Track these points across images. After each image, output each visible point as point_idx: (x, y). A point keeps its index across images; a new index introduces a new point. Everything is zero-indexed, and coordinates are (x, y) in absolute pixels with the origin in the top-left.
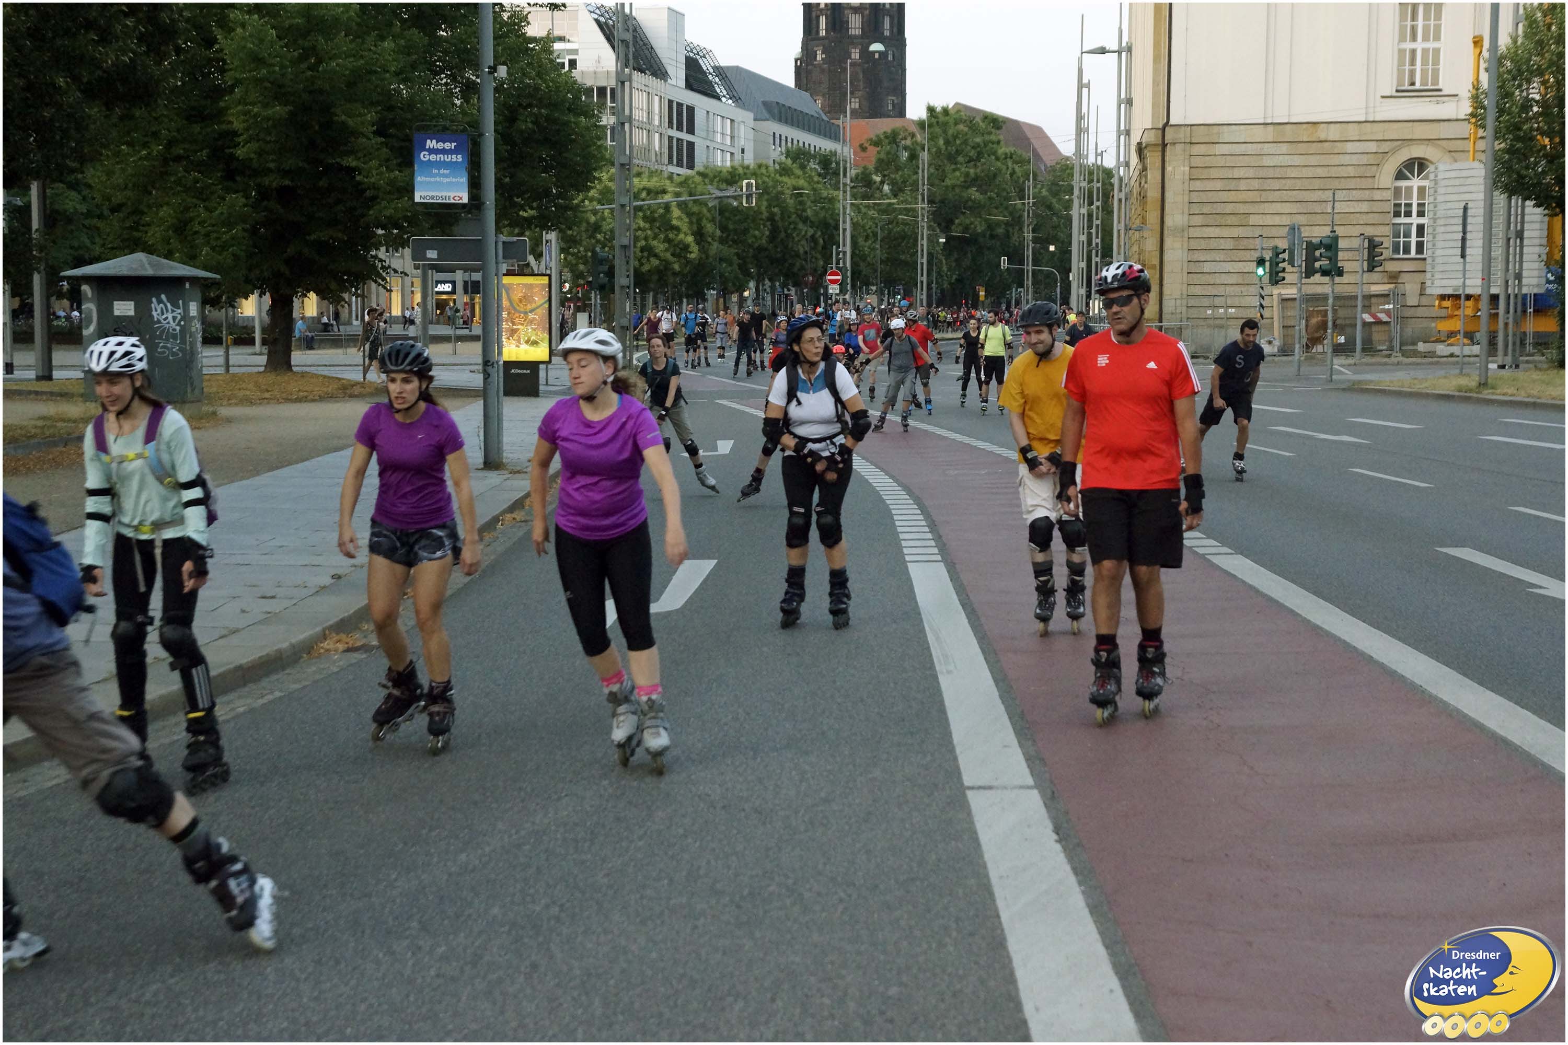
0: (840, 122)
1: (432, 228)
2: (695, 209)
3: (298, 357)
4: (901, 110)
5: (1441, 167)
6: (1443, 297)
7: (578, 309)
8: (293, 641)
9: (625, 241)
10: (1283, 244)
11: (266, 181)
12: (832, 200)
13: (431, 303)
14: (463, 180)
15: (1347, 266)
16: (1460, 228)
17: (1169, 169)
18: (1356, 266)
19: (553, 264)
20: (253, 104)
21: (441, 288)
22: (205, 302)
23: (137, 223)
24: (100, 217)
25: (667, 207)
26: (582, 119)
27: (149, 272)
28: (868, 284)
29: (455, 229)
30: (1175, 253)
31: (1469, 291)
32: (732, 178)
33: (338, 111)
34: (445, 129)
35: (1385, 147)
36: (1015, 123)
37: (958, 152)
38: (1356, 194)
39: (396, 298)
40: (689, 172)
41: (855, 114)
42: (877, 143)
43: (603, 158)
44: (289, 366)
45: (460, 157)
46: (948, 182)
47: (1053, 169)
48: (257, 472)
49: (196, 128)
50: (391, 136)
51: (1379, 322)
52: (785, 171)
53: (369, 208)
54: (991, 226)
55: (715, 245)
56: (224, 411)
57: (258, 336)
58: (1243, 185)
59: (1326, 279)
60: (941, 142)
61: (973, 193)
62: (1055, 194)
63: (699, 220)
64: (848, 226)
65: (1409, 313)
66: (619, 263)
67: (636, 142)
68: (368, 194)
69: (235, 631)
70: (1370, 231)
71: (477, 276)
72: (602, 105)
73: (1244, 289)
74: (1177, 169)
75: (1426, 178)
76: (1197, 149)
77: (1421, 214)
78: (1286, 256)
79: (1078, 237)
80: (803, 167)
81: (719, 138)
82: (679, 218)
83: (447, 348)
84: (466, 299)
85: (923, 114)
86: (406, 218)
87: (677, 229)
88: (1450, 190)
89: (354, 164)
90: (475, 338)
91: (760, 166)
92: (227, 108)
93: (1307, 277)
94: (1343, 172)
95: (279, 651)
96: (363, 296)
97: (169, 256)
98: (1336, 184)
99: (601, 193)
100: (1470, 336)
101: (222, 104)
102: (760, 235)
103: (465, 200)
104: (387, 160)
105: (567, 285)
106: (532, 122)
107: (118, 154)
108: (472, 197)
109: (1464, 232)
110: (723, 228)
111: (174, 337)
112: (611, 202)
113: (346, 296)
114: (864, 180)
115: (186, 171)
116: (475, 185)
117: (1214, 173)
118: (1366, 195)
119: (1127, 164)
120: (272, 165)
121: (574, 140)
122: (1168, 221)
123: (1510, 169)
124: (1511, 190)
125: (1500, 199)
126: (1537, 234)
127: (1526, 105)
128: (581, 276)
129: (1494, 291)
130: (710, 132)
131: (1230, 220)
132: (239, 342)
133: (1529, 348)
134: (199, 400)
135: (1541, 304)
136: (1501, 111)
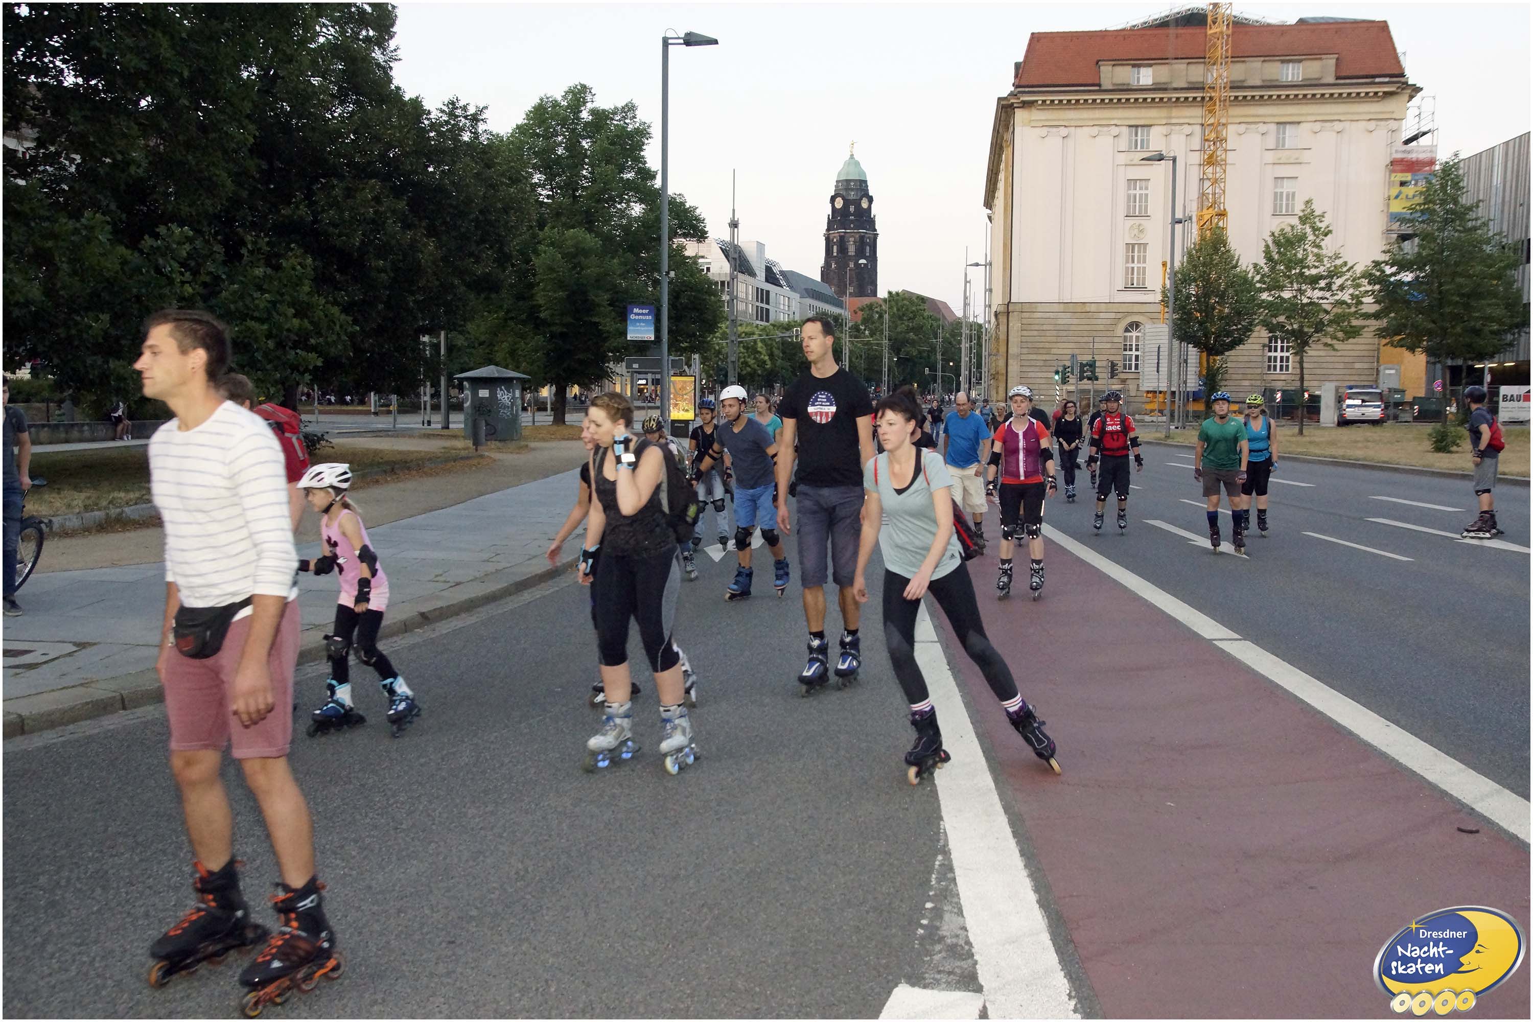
0: (843, 299)
1: (636, 352)
2: (769, 342)
3: (569, 417)
4: (874, 293)
5: (1147, 326)
6: (1148, 392)
9: (733, 359)
10: (1068, 364)
11: (554, 329)
13: (635, 389)
14: (652, 328)
15: (1100, 375)
16: (1156, 357)
17: (1011, 325)
19: (697, 370)
20: (549, 291)
21: (640, 382)
22: (524, 389)
23: (491, 350)
24: (473, 347)
26: (713, 297)
27: (496, 375)
29: (648, 353)
30: (1014, 367)
31: (1161, 389)
32: (788, 327)
33: (590, 294)
35: (1119, 316)
36: (933, 301)
37: (904, 315)
38: (1105, 339)
40: (766, 324)
41: (851, 294)
42: (862, 310)
43: (723, 317)
44: (564, 422)
45: (650, 317)
46: (899, 330)
47: (952, 324)
49: (521, 303)
50: (616, 306)
53: (606, 342)
54: (920, 352)
55: (779, 362)
56: (532, 445)
57: (549, 406)
58: (1048, 333)
59: (1090, 382)
60: (895, 309)
61: (911, 335)
62: (953, 337)
63: (771, 348)
64: (847, 351)
65: (1132, 399)
66: (730, 370)
67: (740, 308)
68: (604, 335)
69: (535, 557)
70: (1112, 358)
71: (658, 376)
72: (722, 291)
73: (1048, 386)
74: (1015, 325)
75: (1140, 331)
76: (1025, 315)
77: (1137, 350)
79: (964, 359)
81: (782, 307)
82: (761, 347)
84: (653, 388)
85: (886, 295)
86: (623, 347)
87: (760, 353)
88: (1151, 338)
89: (598, 320)
90: (657, 408)
92: (536, 293)
93: (1080, 380)
94: (1098, 328)
96: (601, 386)
97: (506, 367)
98: (1094, 334)
99: (722, 334)
100: (1161, 412)
101: (534, 292)
103: (653, 339)
104: (614, 318)
105: (704, 381)
106: (687, 299)
107: (483, 316)
108: (656, 337)
109: (1158, 359)
110: (784, 353)
111: (508, 407)
112: (727, 339)
114: (856, 328)
115: (515, 325)
116: (658, 331)
117: (1033, 327)
118: (1109, 339)
119: (989, 322)
120: (557, 321)
121: (708, 308)
122: (1010, 351)
123: (1180, 329)
124: (1181, 339)
125: (1176, 343)
126: (1194, 361)
127: (1189, 296)
128: (711, 376)
129: (1173, 389)
130: (777, 303)
131: (1041, 351)
132: (539, 409)
133: (1190, 419)
134: (519, 439)
135: (1196, 397)
136: (1176, 300)
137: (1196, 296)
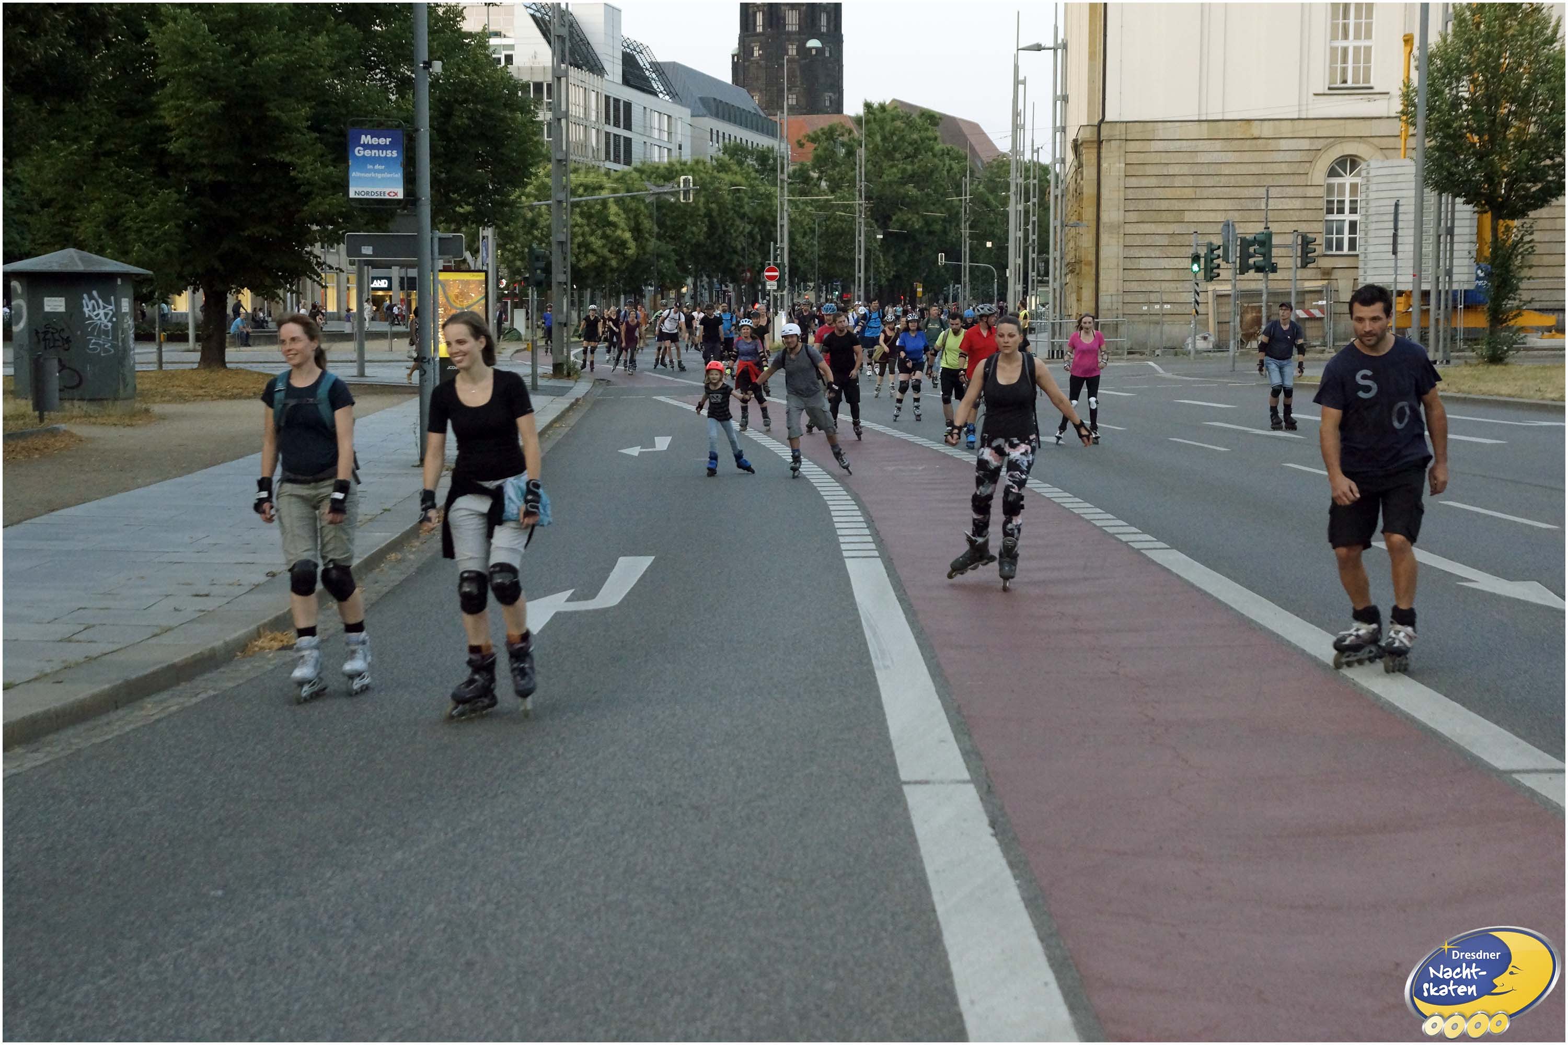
0: (777, 119)
1: (367, 224)
2: (633, 205)
3: (233, 354)
4: (838, 107)
5: (1373, 164)
7: (516, 306)
8: (228, 639)
9: (563, 238)
10: (1217, 241)
11: (198, 176)
12: (769, 197)
14: (399, 175)
15: (1281, 263)
16: (1392, 225)
17: (1104, 165)
18: (1290, 262)
19: (490, 261)
20: (184, 98)
21: (377, 284)
22: (139, 299)
23: (68, 219)
25: (604, 203)
26: (519, 115)
27: (80, 268)
28: (805, 280)
29: (391, 225)
30: (1111, 249)
31: (1400, 287)
32: (669, 174)
33: (271, 105)
34: (380, 124)
35: (1318, 144)
36: (952, 120)
38: (1290, 191)
39: (332, 294)
40: (627, 168)
41: (791, 109)
42: (814, 139)
43: (540, 154)
44: (223, 363)
45: (395, 153)
46: (885, 178)
47: (990, 166)
48: (190, 470)
49: (127, 123)
50: (326, 131)
51: (1312, 318)
52: (722, 167)
53: (306, 204)
54: (928, 222)
55: (652, 244)
56: (156, 408)
57: (191, 333)
58: (1178, 182)
59: (1260, 275)
60: (878, 138)
61: (911, 190)
62: (993, 191)
63: (636, 216)
64: (786, 222)
66: (556, 259)
67: (573, 137)
68: (302, 189)
69: (167, 630)
70: (1303, 228)
71: (413, 273)
72: (538, 101)
73: (1179, 285)
74: (1113, 166)
75: (1359, 174)
76: (1132, 146)
77: (1353, 211)
78: (1220, 252)
79: (1014, 234)
80: (740, 163)
81: (656, 134)
82: (617, 215)
83: (383, 344)
85: (860, 111)
86: (341, 214)
87: (614, 225)
88: (1384, 187)
89: (288, 159)
91: (697, 162)
92: (159, 103)
93: (1242, 273)
94: (1277, 169)
95: (213, 649)
96: (298, 293)
97: (101, 252)
98: (1269, 181)
99: (538, 189)
101: (154, 99)
102: (698, 231)
103: (400, 196)
104: (322, 156)
105: (504, 281)
106: (468, 118)
107: (47, 148)
108: (407, 193)
109: (1396, 229)
110: (661, 224)
111: (106, 333)
112: (548, 198)
113: (281, 292)
114: (801, 176)
115: (117, 166)
116: (410, 180)
117: (1150, 170)
118: (1300, 192)
119: (1063, 161)
120: (205, 161)
121: (509, 137)
122: (1104, 217)
123: (1440, 166)
124: (1441, 188)
125: (1431, 196)
126: (1467, 230)
127: (1456, 103)
128: (518, 272)
129: (1425, 287)
130: (648, 128)
131: (1165, 216)
132: (172, 338)
133: (1460, 344)
134: (130, 397)
135: (1471, 301)
136: (1431, 109)
137: (1472, 101)
